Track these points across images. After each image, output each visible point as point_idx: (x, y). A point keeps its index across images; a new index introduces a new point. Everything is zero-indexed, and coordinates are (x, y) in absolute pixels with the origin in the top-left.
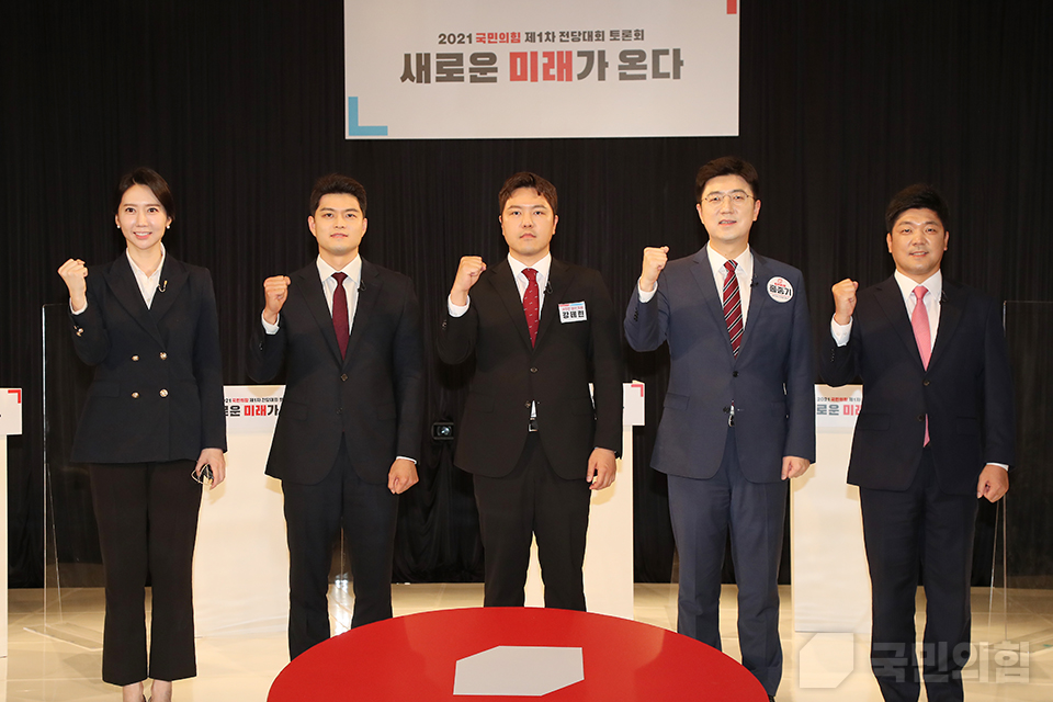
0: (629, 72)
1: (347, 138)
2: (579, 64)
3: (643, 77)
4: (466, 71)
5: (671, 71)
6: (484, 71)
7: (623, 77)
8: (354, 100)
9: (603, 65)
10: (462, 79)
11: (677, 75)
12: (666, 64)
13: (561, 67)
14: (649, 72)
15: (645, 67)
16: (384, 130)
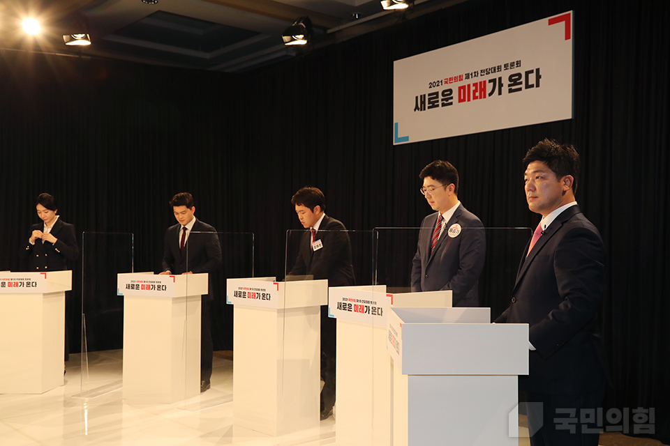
0: (513, 88)
1: (394, 144)
2: (489, 87)
3: (520, 89)
4: (440, 101)
5: (534, 83)
6: (447, 100)
7: (511, 91)
8: (397, 124)
9: (501, 85)
10: (438, 106)
11: (538, 85)
12: (532, 79)
13: (481, 91)
14: (523, 86)
15: (521, 83)
16: (407, 138)
